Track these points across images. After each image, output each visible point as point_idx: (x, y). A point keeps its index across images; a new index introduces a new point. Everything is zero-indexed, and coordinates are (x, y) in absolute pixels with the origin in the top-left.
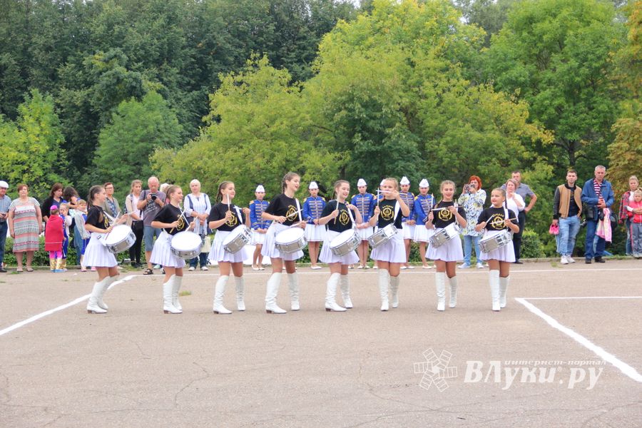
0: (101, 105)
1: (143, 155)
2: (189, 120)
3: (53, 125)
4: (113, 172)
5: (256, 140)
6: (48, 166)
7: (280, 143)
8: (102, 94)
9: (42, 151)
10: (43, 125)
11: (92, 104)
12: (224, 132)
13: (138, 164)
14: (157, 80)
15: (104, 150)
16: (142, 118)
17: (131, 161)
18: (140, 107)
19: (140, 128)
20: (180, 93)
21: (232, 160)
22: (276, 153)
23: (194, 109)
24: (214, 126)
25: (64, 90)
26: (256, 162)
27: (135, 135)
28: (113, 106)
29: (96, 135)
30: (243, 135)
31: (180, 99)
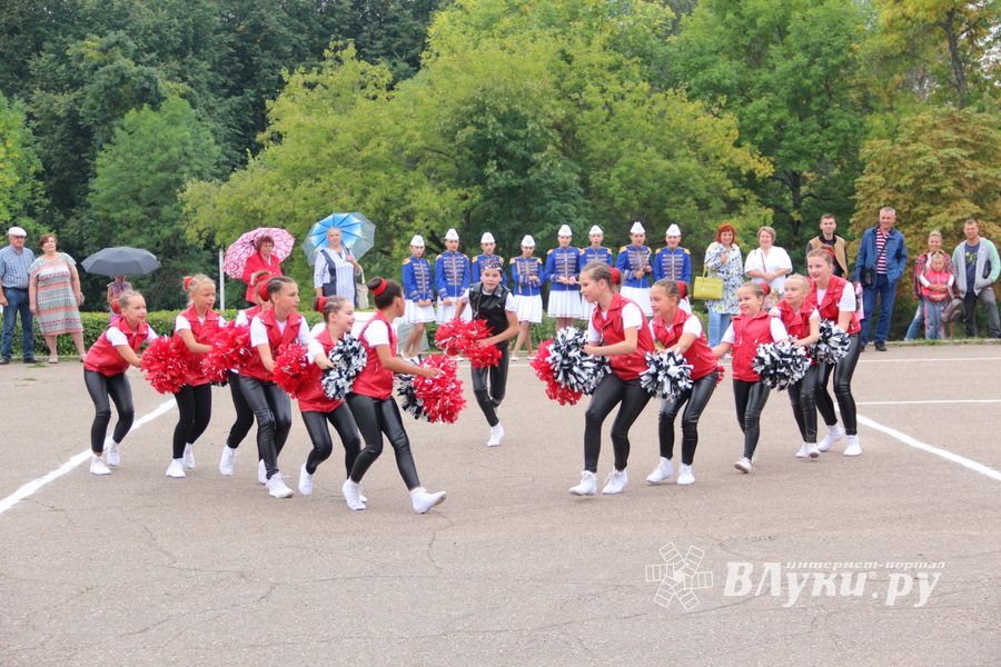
0: (95, 116)
1: (162, 191)
2: (226, 140)
3: (25, 145)
4: (116, 216)
5: (340, 170)
6: (18, 205)
7: (377, 174)
8: (97, 98)
9: (10, 184)
10: (9, 145)
11: (81, 114)
12: (292, 157)
13: (154, 204)
14: (179, 79)
15: (104, 183)
16: (161, 136)
17: (144, 199)
18: (157, 119)
19: (158, 150)
20: (212, 100)
21: (305, 199)
22: (371, 189)
23: (233, 123)
24: (272, 149)
25: (38, 92)
26: (340, 201)
27: (151, 160)
28: (114, 117)
29: (88, 161)
30: (319, 162)
31: (212, 108)
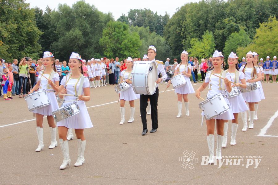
0: (227, 34)
3: (212, 41)
5: (269, 44)
6: (210, 53)
8: (227, 31)
9: (209, 49)
10: (209, 41)
11: (224, 34)
14: (245, 26)
16: (238, 38)
18: (238, 34)
19: (237, 41)
22: (275, 48)
25: (216, 30)
26: (268, 50)
28: (230, 34)
29: (224, 44)
30: (265, 42)
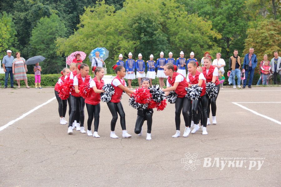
0: (32, 19)
1: (50, 41)
2: (68, 26)
3: (13, 27)
4: (37, 47)
5: (100, 35)
6: (10, 44)
7: (110, 36)
8: (32, 14)
9: (8, 38)
10: (8, 27)
11: (28, 18)
12: (87, 31)
13: (48, 44)
15: (34, 38)
16: (50, 25)
17: (45, 43)
20: (65, 15)
21: (90, 43)
23: (70, 22)
24: (81, 29)
25: (16, 12)
27: (47, 32)
28: (37, 19)
30: (94, 33)
31: (65, 17)
